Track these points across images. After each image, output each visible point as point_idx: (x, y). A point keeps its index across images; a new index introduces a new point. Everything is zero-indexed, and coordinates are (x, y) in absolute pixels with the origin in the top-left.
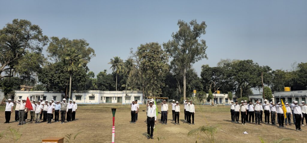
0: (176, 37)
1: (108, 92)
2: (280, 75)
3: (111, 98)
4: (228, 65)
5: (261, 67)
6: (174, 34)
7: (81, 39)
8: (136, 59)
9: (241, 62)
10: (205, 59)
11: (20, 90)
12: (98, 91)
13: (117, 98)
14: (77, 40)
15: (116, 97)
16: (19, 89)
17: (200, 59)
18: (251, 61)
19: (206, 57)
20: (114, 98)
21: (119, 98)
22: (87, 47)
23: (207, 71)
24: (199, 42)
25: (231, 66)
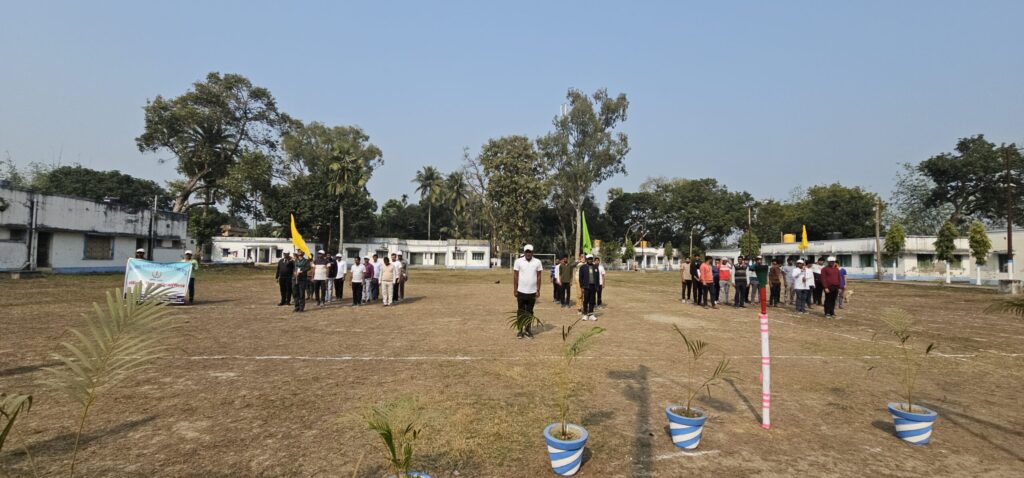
0: (563, 124)
1: (416, 242)
2: (771, 210)
3: (421, 254)
4: (666, 188)
5: (731, 194)
6: (559, 119)
7: (352, 125)
8: (475, 171)
9: (694, 183)
10: (621, 174)
11: (221, 235)
12: (396, 240)
13: (433, 256)
14: (343, 128)
15: (431, 254)
16: (219, 233)
17: (610, 174)
18: (713, 182)
19: (623, 170)
20: (428, 256)
21: (439, 256)
22: (366, 145)
23: (622, 200)
24: (615, 137)
25: (672, 191)
